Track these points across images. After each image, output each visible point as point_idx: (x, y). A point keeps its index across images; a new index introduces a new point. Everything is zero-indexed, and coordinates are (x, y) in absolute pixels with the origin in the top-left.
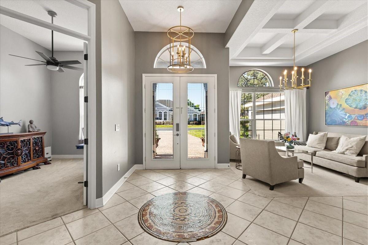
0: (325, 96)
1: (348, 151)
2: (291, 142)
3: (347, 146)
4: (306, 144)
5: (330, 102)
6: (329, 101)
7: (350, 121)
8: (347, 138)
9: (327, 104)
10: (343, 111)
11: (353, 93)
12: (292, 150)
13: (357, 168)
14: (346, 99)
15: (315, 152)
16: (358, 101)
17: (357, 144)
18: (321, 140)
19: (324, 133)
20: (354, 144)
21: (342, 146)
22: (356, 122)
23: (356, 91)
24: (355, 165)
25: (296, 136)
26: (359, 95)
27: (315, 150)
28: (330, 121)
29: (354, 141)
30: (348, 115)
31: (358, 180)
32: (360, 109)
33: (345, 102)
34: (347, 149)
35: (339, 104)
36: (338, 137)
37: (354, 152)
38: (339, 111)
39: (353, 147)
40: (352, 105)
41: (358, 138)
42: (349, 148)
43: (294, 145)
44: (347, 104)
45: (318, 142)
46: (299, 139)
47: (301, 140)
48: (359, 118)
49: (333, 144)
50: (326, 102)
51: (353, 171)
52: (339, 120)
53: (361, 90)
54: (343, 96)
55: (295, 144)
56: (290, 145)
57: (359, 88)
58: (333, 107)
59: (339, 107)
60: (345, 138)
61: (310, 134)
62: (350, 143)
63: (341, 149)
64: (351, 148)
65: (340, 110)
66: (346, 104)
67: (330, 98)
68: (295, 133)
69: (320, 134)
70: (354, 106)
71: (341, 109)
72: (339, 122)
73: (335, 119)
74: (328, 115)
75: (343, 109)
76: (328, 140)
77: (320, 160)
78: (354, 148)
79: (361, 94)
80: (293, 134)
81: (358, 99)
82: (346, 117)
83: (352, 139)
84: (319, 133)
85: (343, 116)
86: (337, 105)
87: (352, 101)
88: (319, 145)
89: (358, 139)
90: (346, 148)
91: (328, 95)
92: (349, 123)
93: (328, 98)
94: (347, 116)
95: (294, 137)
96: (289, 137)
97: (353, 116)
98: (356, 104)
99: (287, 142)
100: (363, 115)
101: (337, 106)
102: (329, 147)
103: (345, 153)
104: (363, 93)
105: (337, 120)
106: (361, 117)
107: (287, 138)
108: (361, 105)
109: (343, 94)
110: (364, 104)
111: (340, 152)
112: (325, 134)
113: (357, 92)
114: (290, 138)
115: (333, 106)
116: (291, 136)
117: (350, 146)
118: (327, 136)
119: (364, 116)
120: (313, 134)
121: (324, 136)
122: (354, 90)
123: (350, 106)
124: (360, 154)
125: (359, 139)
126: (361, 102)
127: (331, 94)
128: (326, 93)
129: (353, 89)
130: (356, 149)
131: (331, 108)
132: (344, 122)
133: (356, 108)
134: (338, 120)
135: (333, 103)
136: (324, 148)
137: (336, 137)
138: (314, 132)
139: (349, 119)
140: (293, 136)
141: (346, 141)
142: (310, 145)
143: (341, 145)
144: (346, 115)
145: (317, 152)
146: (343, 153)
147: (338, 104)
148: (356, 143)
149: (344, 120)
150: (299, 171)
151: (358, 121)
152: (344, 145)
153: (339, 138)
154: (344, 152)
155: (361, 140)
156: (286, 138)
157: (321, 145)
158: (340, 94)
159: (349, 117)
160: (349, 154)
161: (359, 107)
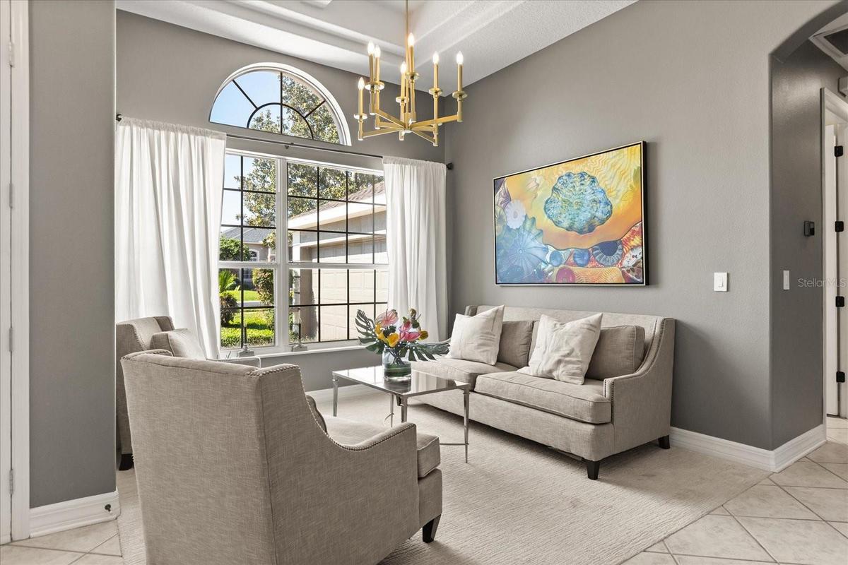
0: (496, 190)
1: (561, 368)
2: (399, 350)
3: (558, 350)
4: (448, 351)
5: (506, 210)
6: (504, 209)
7: (557, 270)
8: (555, 324)
9: (501, 217)
10: (540, 239)
11: (564, 184)
12: (403, 382)
13: (593, 427)
14: (547, 202)
15: (473, 378)
16: (576, 207)
17: (581, 343)
18: (485, 332)
19: (496, 308)
20: (574, 342)
21: (544, 352)
22: (571, 273)
23: (569, 175)
24: (588, 419)
25: (416, 325)
26: (577, 189)
27: (473, 372)
28: (507, 271)
29: (575, 334)
30: (551, 249)
31: (594, 470)
32: (581, 232)
33: (545, 209)
34: (559, 362)
35: (530, 216)
36: (530, 320)
37: (577, 368)
38: (529, 240)
39: (574, 354)
40: (560, 219)
41: (583, 320)
42: (565, 356)
43: (410, 360)
44: (549, 217)
45: (480, 342)
46: (424, 335)
47: (432, 340)
48: (577, 259)
49: (517, 344)
50: (498, 209)
51: (579, 439)
52: (530, 266)
53: (582, 175)
54: (539, 193)
55: (412, 358)
56: (398, 361)
57: (576, 168)
58: (514, 228)
59: (529, 223)
60: (551, 323)
61: (458, 315)
62: (566, 338)
63: (544, 362)
64: (568, 355)
65: (531, 237)
66: (546, 217)
67: (508, 198)
68: (414, 312)
69: (484, 313)
70: (566, 224)
71: (534, 231)
72: (528, 272)
73: (520, 265)
74: (502, 251)
75: (538, 232)
76: (507, 330)
77: (488, 405)
78: (577, 356)
79: (582, 187)
80: (408, 316)
81: (574, 200)
82: (548, 258)
83: (568, 326)
84: (480, 308)
85: (540, 254)
86: (524, 219)
87: (562, 207)
88: (484, 351)
89: (583, 324)
90: (556, 357)
91: (501, 189)
92: (553, 275)
93: (501, 199)
94: (550, 252)
95: (412, 330)
96: (393, 329)
97: (565, 254)
98: (570, 217)
99: (387, 351)
100: (587, 250)
101: (525, 222)
102: (507, 356)
103: (555, 374)
104: (588, 181)
105: (525, 269)
106: (582, 256)
107: (386, 334)
108: (583, 219)
109: (538, 185)
110: (589, 215)
111: (540, 373)
112: (497, 311)
113: (571, 180)
114: (397, 332)
115: (514, 224)
116: (399, 324)
117: (565, 350)
118: (502, 319)
119: (589, 253)
120: (464, 314)
121: (494, 319)
122: (564, 173)
123: (557, 224)
124: (592, 375)
125: (586, 326)
126: (583, 209)
127: (509, 185)
128: (497, 183)
129: (562, 170)
130: (580, 359)
131: (509, 229)
132: (542, 273)
133: (570, 228)
134: (526, 266)
135: (515, 216)
136: (496, 359)
137: (525, 322)
138: (468, 308)
139: (555, 263)
140: (407, 324)
141: (554, 334)
142: (459, 354)
143: (542, 348)
144: (546, 250)
145: (479, 378)
146: (549, 376)
147: (526, 216)
148: (579, 337)
149: (543, 266)
150: (421, 493)
151: (576, 270)
152: (550, 349)
153: (533, 322)
154: (550, 371)
155: (591, 328)
156: (380, 336)
157: (487, 351)
158: (532, 185)
159: (553, 256)
160: (564, 378)
161: (577, 225)
